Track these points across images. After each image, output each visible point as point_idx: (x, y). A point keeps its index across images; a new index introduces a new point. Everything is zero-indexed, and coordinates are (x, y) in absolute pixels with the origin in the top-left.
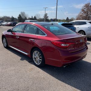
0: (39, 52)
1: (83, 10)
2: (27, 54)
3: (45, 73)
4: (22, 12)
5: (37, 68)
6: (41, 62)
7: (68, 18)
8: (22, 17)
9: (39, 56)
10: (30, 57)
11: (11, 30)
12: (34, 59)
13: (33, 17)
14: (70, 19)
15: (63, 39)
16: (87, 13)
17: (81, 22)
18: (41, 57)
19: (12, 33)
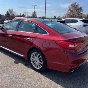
0: (38, 54)
1: (70, 9)
2: (22, 56)
3: (48, 79)
4: (10, 9)
5: (37, 73)
6: (41, 66)
7: (55, 16)
8: (10, 14)
9: (39, 59)
10: (27, 60)
11: (2, 27)
12: (32, 63)
13: (22, 15)
14: (57, 18)
15: (70, 39)
16: (74, 12)
17: (73, 20)
18: (42, 60)
19: (3, 31)
